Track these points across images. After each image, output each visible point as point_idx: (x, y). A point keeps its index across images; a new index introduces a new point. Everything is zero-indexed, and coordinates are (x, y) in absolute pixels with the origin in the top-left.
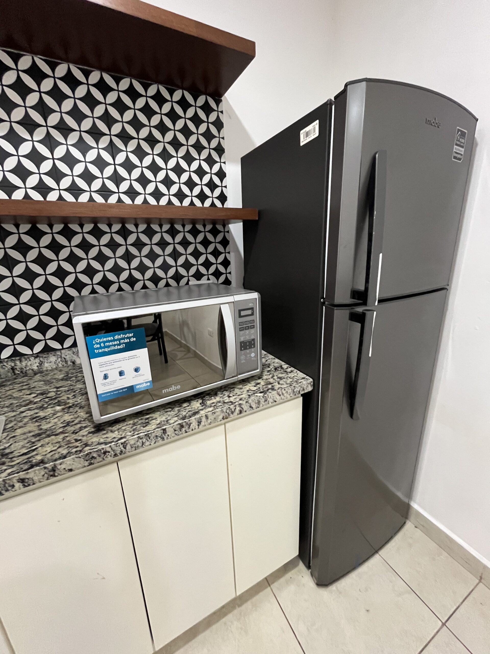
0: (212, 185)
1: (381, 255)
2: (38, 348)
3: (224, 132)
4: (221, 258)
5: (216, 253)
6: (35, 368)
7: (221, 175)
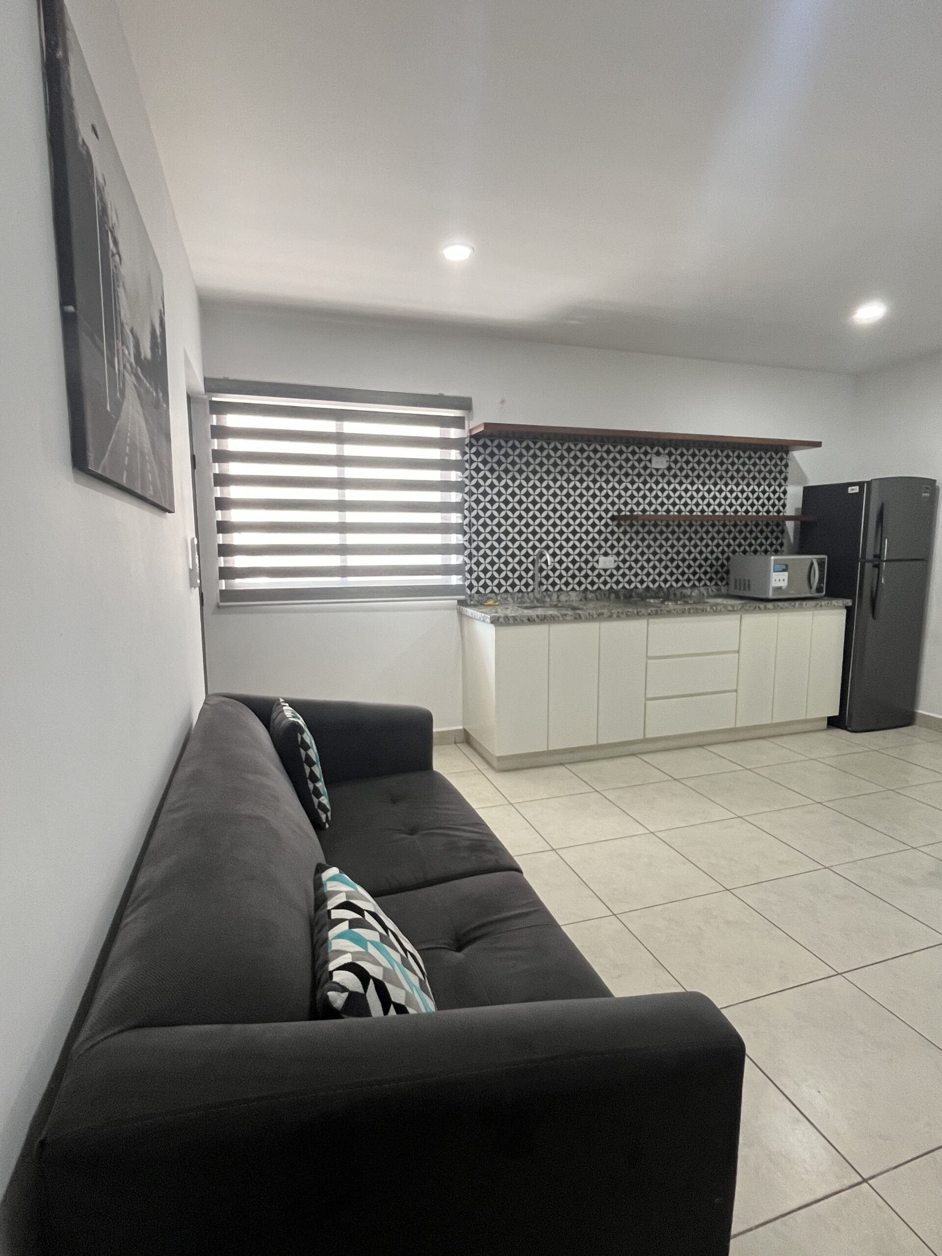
0: (779, 499)
1: (886, 540)
2: (691, 583)
3: (789, 469)
4: (779, 541)
5: (777, 538)
6: (689, 594)
7: (785, 493)
